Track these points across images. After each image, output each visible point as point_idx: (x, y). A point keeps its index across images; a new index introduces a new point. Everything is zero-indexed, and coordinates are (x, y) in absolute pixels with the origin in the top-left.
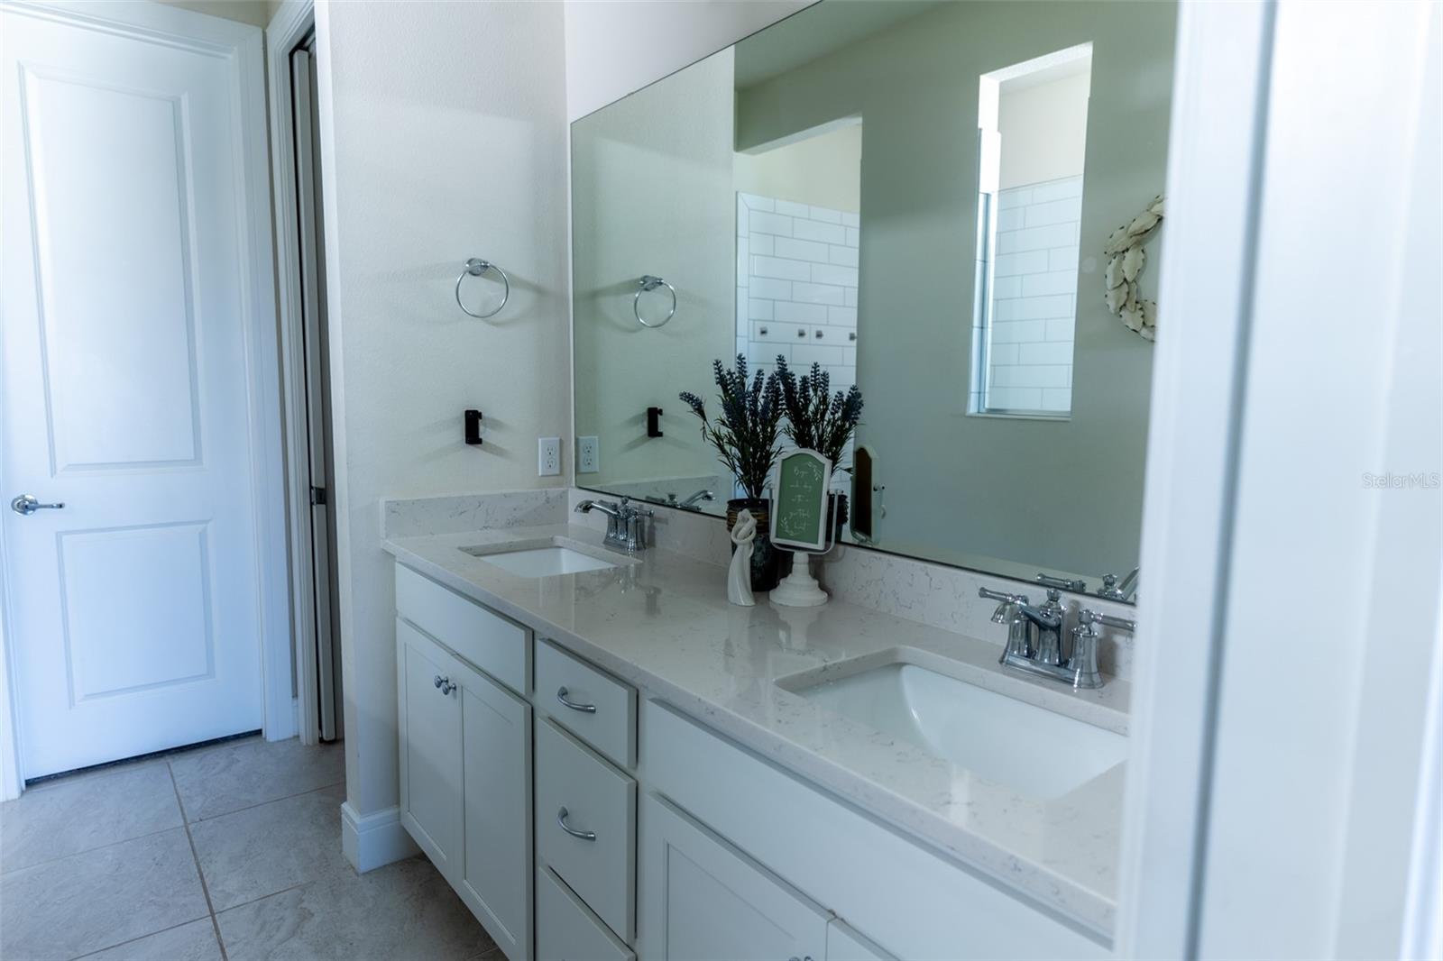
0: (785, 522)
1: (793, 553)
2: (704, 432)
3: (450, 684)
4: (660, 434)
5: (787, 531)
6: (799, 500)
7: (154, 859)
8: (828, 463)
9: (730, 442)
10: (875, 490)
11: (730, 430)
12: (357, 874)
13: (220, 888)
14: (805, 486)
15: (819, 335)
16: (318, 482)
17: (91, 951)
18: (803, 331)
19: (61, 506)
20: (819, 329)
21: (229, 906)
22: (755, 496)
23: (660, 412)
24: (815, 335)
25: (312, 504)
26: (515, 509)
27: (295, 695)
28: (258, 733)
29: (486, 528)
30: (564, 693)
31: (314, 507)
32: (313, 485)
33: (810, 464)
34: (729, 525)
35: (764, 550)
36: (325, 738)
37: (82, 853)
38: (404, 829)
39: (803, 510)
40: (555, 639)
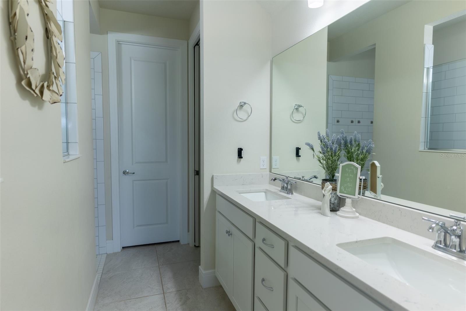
0: (343, 187)
1: (346, 199)
2: (314, 156)
3: (230, 233)
4: (300, 156)
5: (343, 191)
6: (348, 180)
7: (150, 274)
8: (359, 167)
9: (323, 159)
10: (378, 177)
11: (323, 155)
12: (202, 288)
13: (166, 286)
14: (351, 175)
15: (359, 122)
16: (197, 169)
17: (134, 298)
18: (353, 121)
19: (134, 173)
20: (358, 120)
21: (168, 292)
22: (332, 178)
23: (300, 149)
24: (357, 122)
25: (195, 175)
26: (252, 179)
27: (188, 231)
28: (178, 241)
29: (243, 185)
30: (264, 240)
31: (195, 176)
32: (196, 170)
33: (352, 167)
34: (322, 188)
35: (335, 197)
36: (196, 245)
37: (134, 269)
38: (216, 276)
39: (350, 184)
40: (262, 222)
